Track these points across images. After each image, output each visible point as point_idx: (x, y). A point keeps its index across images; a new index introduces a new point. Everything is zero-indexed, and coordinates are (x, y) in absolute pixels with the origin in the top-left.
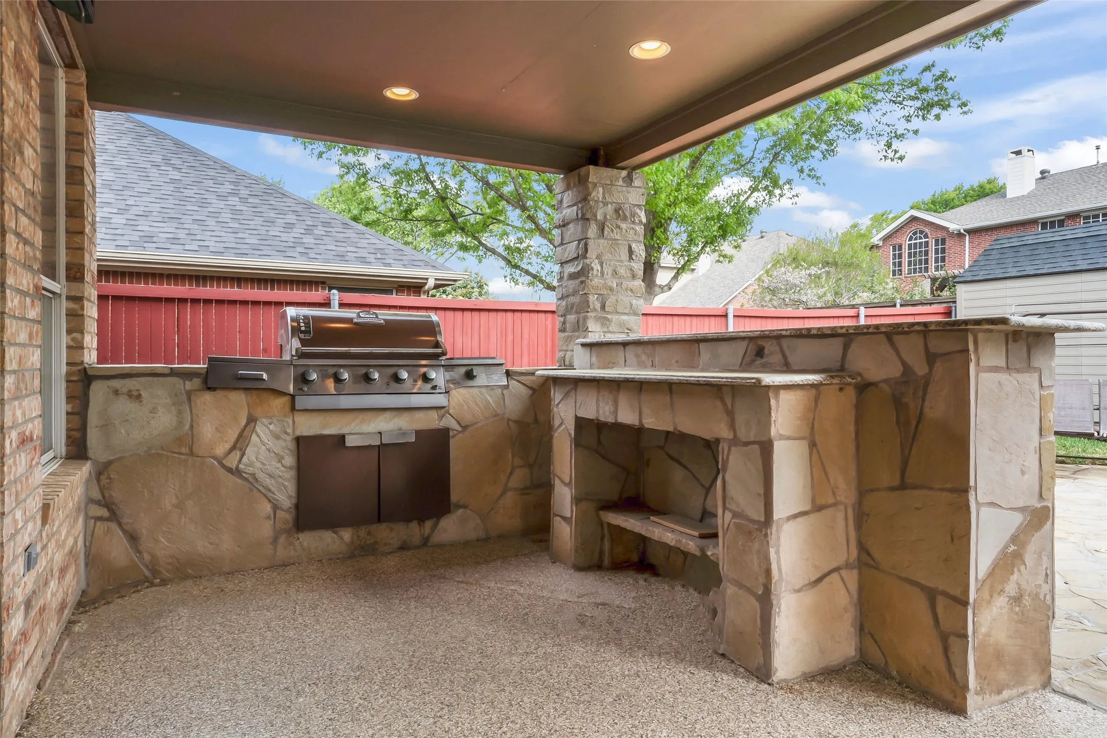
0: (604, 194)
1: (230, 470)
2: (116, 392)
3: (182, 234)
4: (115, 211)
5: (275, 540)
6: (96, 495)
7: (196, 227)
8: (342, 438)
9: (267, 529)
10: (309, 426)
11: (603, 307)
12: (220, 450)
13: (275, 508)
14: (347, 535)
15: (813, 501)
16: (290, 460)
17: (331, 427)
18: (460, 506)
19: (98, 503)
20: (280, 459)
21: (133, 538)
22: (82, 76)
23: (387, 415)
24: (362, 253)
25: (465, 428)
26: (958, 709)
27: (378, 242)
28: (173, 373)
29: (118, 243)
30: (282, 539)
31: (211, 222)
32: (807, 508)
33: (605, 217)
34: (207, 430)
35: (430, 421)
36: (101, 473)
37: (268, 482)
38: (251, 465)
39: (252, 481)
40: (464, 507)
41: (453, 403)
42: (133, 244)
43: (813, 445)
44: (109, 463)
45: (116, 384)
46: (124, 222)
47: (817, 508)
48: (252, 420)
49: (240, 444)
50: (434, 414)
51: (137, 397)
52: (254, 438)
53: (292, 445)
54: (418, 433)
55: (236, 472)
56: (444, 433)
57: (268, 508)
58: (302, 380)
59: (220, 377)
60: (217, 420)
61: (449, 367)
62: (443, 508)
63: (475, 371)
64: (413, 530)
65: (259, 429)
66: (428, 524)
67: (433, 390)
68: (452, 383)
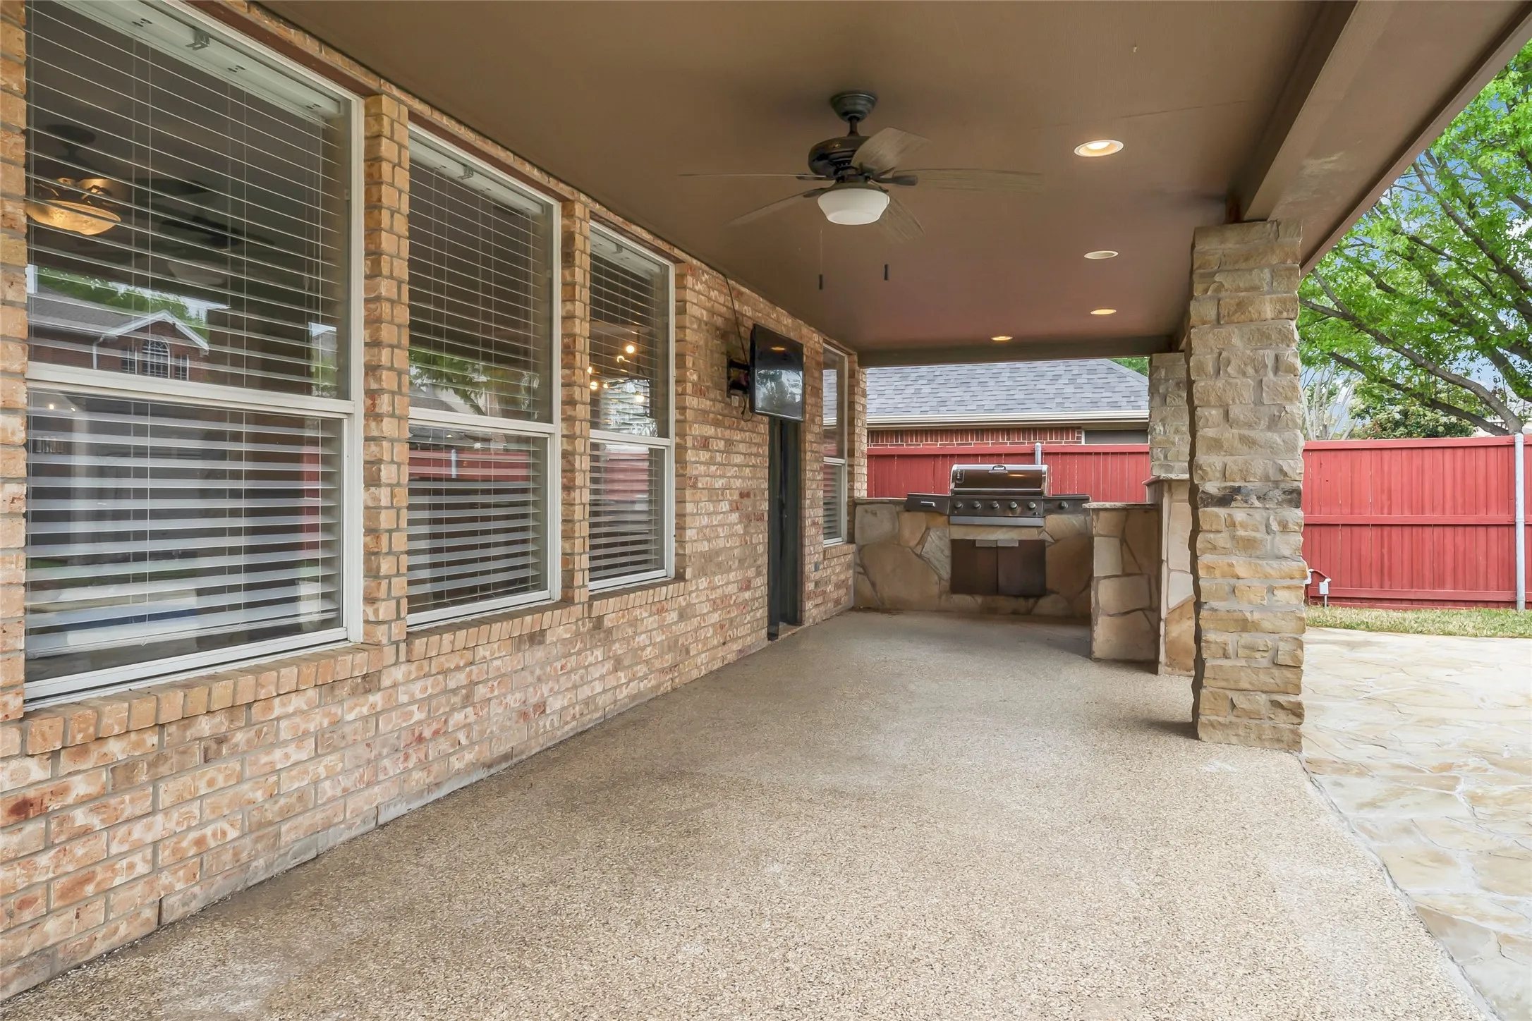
0: (1166, 373)
1: (917, 555)
2: (866, 511)
3: (967, 397)
4: (925, 382)
5: (940, 597)
6: (858, 561)
7: (979, 388)
8: (974, 541)
9: (935, 590)
10: (959, 534)
11: (1166, 457)
12: (913, 543)
13: (940, 578)
14: (979, 599)
15: (1123, 569)
16: (947, 552)
17: (971, 535)
18: (1052, 592)
19: (859, 565)
20: (942, 552)
21: (873, 584)
22: (856, 358)
23: (1004, 529)
24: (1117, 397)
25: (1057, 541)
26: (1155, 672)
27: (1137, 383)
28: (890, 502)
29: (922, 409)
30: (944, 597)
31: (992, 383)
32: (1119, 573)
33: (1167, 390)
34: (906, 533)
35: (1032, 535)
36: (860, 550)
37: (936, 563)
38: (927, 553)
39: (927, 562)
40: (1058, 593)
41: (1048, 524)
42: (934, 409)
43: (1123, 541)
44: (863, 546)
45: (867, 507)
46: (930, 391)
47: (1125, 574)
48: (928, 529)
49: (922, 541)
50: (1035, 530)
51: (875, 514)
52: (929, 538)
53: (948, 544)
54: (1021, 542)
55: (920, 556)
56: (1041, 545)
57: (936, 578)
58: (954, 507)
59: (913, 505)
60: (911, 526)
61: (1047, 501)
62: (1041, 592)
63: (1065, 504)
64: (1021, 604)
65: (931, 533)
66: (1031, 601)
67: (1034, 516)
68: (1048, 512)
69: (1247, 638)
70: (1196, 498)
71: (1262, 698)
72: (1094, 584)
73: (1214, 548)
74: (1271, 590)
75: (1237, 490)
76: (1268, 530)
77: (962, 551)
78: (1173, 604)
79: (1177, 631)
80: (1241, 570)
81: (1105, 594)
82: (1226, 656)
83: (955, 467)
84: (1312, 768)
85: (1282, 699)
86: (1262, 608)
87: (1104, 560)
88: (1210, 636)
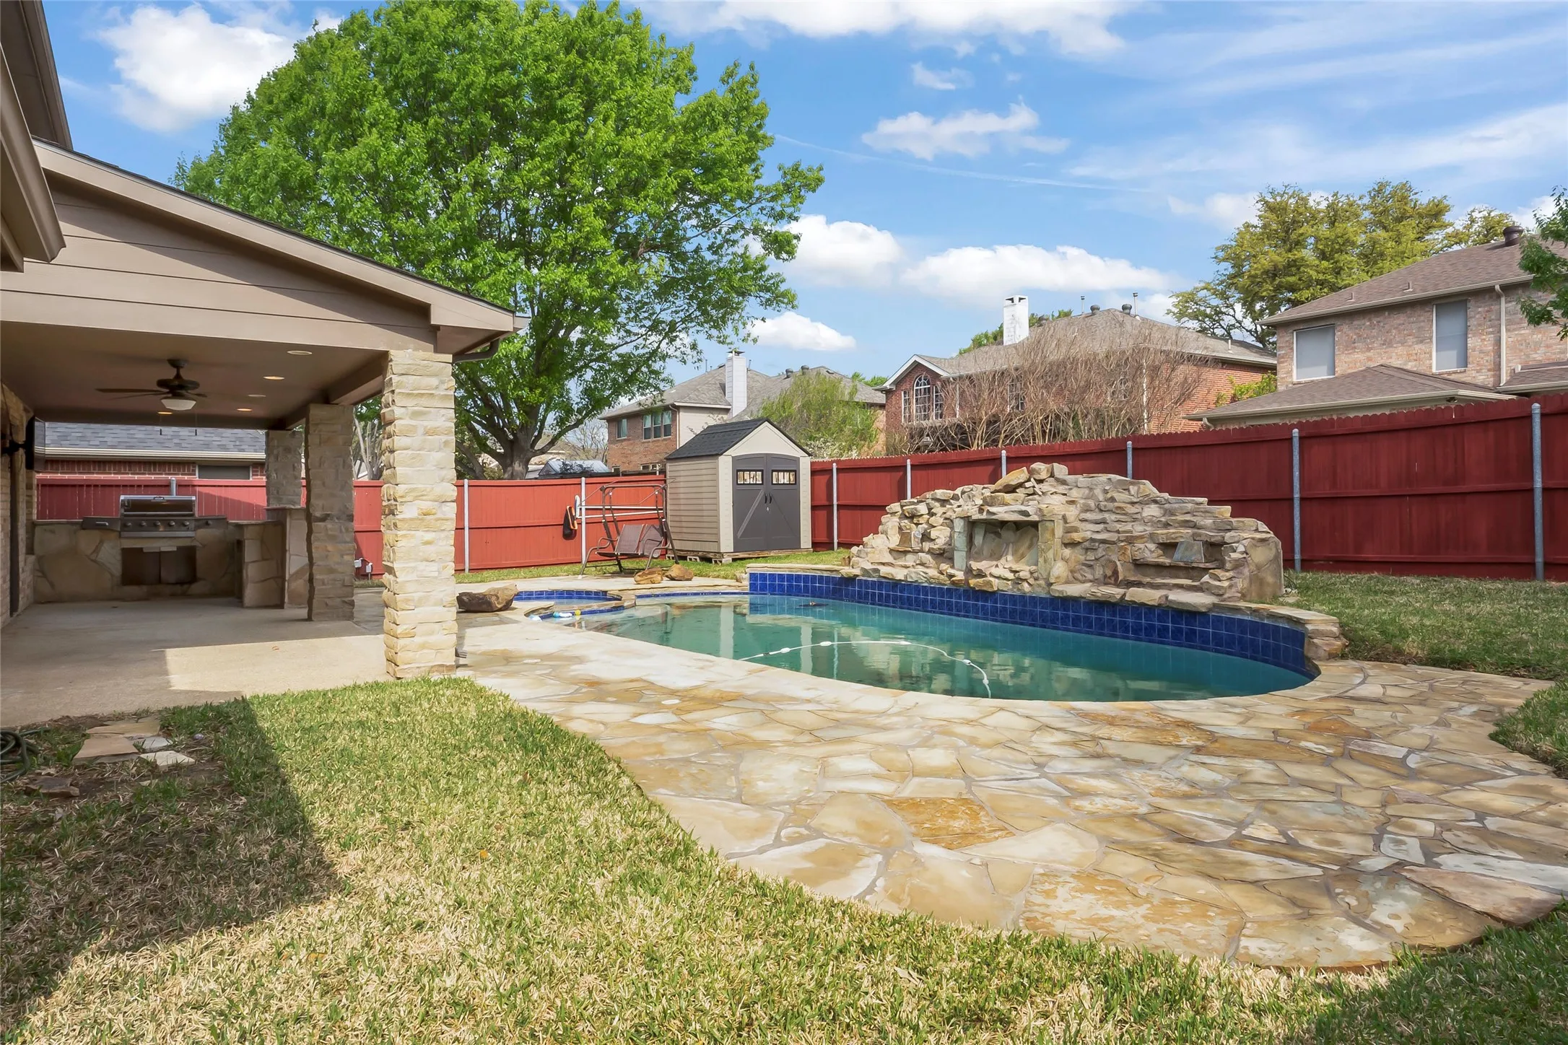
1: (92, 560)
2: (45, 530)
5: (112, 589)
6: (38, 569)
8: (141, 549)
9: (108, 584)
10: (128, 544)
12: (89, 553)
14: (144, 588)
15: (263, 557)
16: (119, 557)
17: (138, 544)
18: (204, 580)
19: (38, 571)
20: (114, 557)
21: (52, 585)
23: (165, 540)
24: (225, 442)
25: (204, 546)
28: (69, 523)
30: (115, 588)
32: (260, 559)
34: (83, 545)
35: (186, 543)
36: (39, 560)
37: (109, 566)
38: (101, 558)
39: (102, 565)
41: (200, 535)
43: (262, 542)
44: (42, 556)
45: (46, 527)
47: (264, 559)
48: (102, 541)
49: (97, 550)
50: (188, 540)
51: (54, 532)
52: (103, 548)
53: (120, 552)
54: (178, 547)
55: (95, 561)
56: (193, 547)
57: (109, 576)
58: (124, 526)
59: (88, 525)
60: (87, 541)
61: (197, 520)
62: (193, 579)
63: (210, 522)
64: (178, 589)
65: (105, 545)
66: (186, 586)
67: (188, 530)
68: (197, 527)
69: (332, 576)
70: (309, 518)
71: (339, 600)
72: (245, 566)
73: (318, 540)
74: (342, 556)
75: (328, 515)
76: (341, 531)
77: (130, 556)
78: (292, 572)
79: (296, 585)
80: (330, 548)
81: (252, 572)
82: (323, 584)
83: (122, 497)
84: (357, 623)
85: (346, 599)
86: (338, 563)
87: (251, 552)
88: (317, 577)
